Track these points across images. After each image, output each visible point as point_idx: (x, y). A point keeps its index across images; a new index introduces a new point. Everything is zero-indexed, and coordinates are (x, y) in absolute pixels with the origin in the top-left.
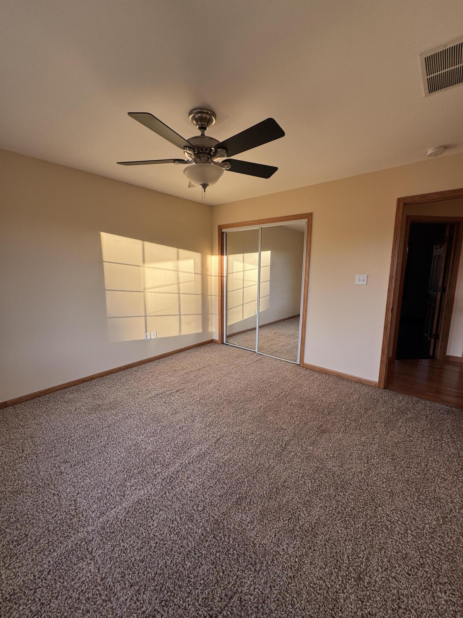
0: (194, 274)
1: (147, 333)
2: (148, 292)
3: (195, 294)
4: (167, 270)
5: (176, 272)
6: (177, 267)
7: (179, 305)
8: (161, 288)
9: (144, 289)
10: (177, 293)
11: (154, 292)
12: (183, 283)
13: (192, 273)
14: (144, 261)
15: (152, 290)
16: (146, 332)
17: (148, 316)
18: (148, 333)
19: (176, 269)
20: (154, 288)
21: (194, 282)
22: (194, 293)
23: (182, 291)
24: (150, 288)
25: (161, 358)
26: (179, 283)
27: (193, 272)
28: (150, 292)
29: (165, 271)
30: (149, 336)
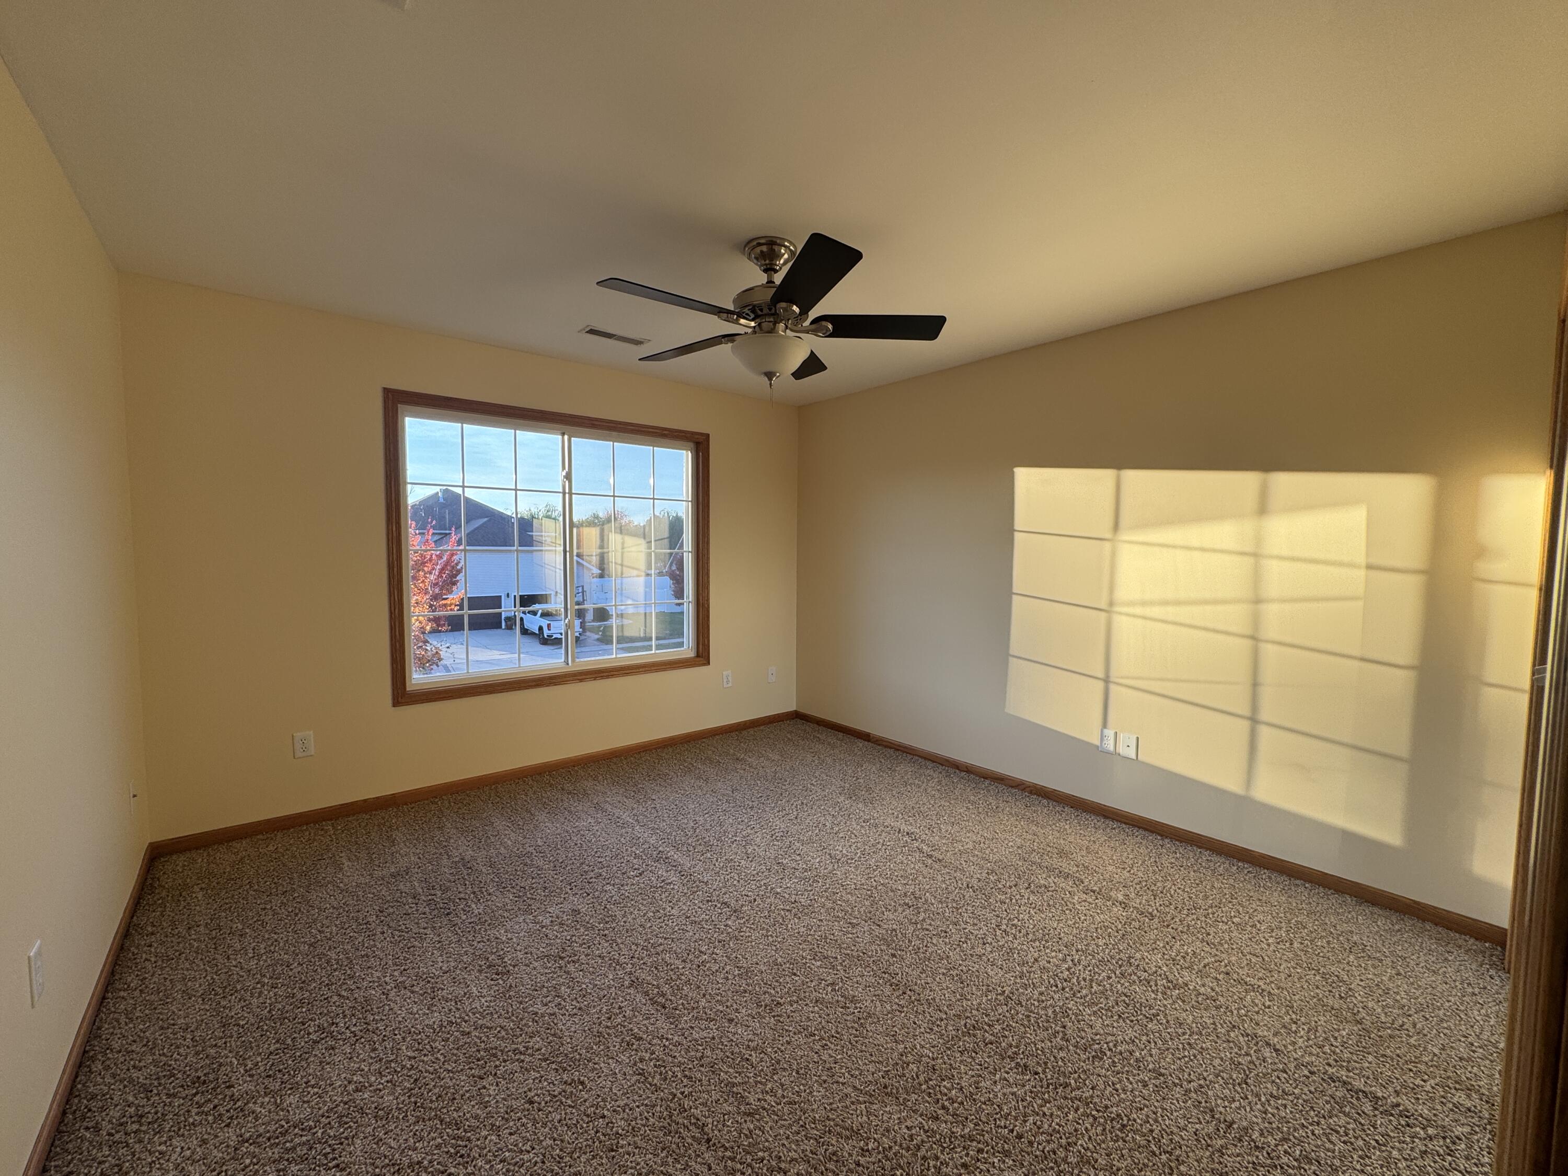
0: (1362, 573)
1: (1106, 732)
2: (1120, 613)
3: (1363, 659)
4: (1203, 549)
5: (1250, 561)
6: (1259, 540)
7: (1255, 685)
8: (1170, 609)
9: (1111, 604)
10: (1243, 636)
11: (1145, 618)
12: (1283, 600)
13: (1351, 565)
14: (1116, 527)
15: (1138, 610)
16: (1105, 725)
17: (1115, 683)
18: (1109, 733)
19: (1248, 549)
20: (1144, 603)
21: (1360, 603)
22: (1356, 652)
23: (1271, 630)
24: (1131, 604)
25: (1152, 832)
26: (1258, 601)
27: (1361, 559)
28: (1128, 615)
29: (1197, 554)
30: (1112, 742)
